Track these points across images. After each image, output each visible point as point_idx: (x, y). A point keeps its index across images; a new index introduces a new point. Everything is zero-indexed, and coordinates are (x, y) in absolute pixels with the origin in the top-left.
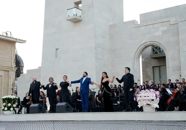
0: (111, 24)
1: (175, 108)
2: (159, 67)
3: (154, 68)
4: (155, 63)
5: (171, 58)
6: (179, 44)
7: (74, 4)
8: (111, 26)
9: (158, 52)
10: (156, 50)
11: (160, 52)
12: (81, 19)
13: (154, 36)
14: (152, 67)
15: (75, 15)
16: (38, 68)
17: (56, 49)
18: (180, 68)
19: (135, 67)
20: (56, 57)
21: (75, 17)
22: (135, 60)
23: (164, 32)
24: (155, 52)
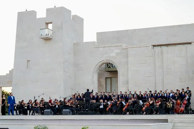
0: (75, 42)
1: (127, 113)
2: (111, 78)
3: (107, 79)
4: (107, 75)
5: (122, 74)
6: (128, 64)
7: (45, 24)
8: (75, 44)
9: (111, 66)
10: (110, 65)
11: (112, 67)
12: (51, 38)
13: (110, 56)
14: (105, 78)
15: (47, 34)
16: (6, 75)
17: (28, 61)
18: (127, 83)
19: (94, 79)
20: (27, 68)
21: (47, 36)
22: (94, 74)
23: (117, 54)
24: (108, 66)
